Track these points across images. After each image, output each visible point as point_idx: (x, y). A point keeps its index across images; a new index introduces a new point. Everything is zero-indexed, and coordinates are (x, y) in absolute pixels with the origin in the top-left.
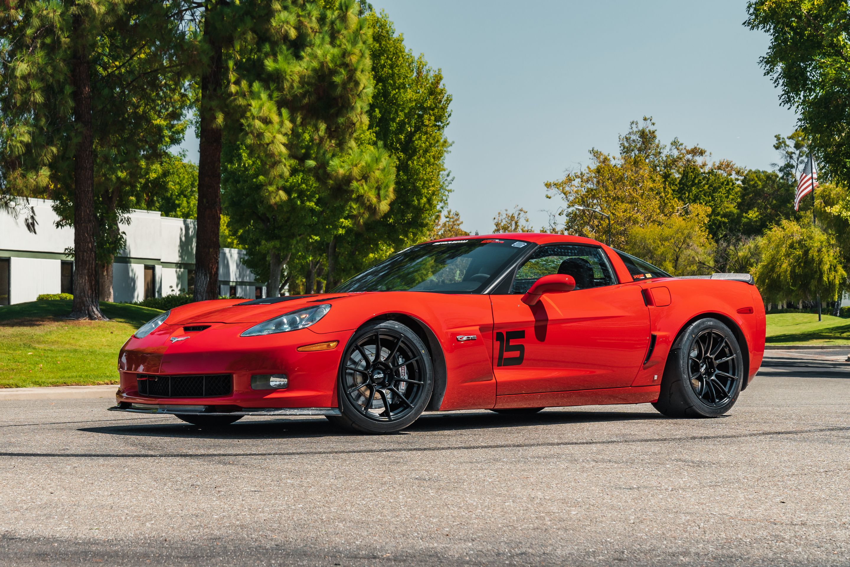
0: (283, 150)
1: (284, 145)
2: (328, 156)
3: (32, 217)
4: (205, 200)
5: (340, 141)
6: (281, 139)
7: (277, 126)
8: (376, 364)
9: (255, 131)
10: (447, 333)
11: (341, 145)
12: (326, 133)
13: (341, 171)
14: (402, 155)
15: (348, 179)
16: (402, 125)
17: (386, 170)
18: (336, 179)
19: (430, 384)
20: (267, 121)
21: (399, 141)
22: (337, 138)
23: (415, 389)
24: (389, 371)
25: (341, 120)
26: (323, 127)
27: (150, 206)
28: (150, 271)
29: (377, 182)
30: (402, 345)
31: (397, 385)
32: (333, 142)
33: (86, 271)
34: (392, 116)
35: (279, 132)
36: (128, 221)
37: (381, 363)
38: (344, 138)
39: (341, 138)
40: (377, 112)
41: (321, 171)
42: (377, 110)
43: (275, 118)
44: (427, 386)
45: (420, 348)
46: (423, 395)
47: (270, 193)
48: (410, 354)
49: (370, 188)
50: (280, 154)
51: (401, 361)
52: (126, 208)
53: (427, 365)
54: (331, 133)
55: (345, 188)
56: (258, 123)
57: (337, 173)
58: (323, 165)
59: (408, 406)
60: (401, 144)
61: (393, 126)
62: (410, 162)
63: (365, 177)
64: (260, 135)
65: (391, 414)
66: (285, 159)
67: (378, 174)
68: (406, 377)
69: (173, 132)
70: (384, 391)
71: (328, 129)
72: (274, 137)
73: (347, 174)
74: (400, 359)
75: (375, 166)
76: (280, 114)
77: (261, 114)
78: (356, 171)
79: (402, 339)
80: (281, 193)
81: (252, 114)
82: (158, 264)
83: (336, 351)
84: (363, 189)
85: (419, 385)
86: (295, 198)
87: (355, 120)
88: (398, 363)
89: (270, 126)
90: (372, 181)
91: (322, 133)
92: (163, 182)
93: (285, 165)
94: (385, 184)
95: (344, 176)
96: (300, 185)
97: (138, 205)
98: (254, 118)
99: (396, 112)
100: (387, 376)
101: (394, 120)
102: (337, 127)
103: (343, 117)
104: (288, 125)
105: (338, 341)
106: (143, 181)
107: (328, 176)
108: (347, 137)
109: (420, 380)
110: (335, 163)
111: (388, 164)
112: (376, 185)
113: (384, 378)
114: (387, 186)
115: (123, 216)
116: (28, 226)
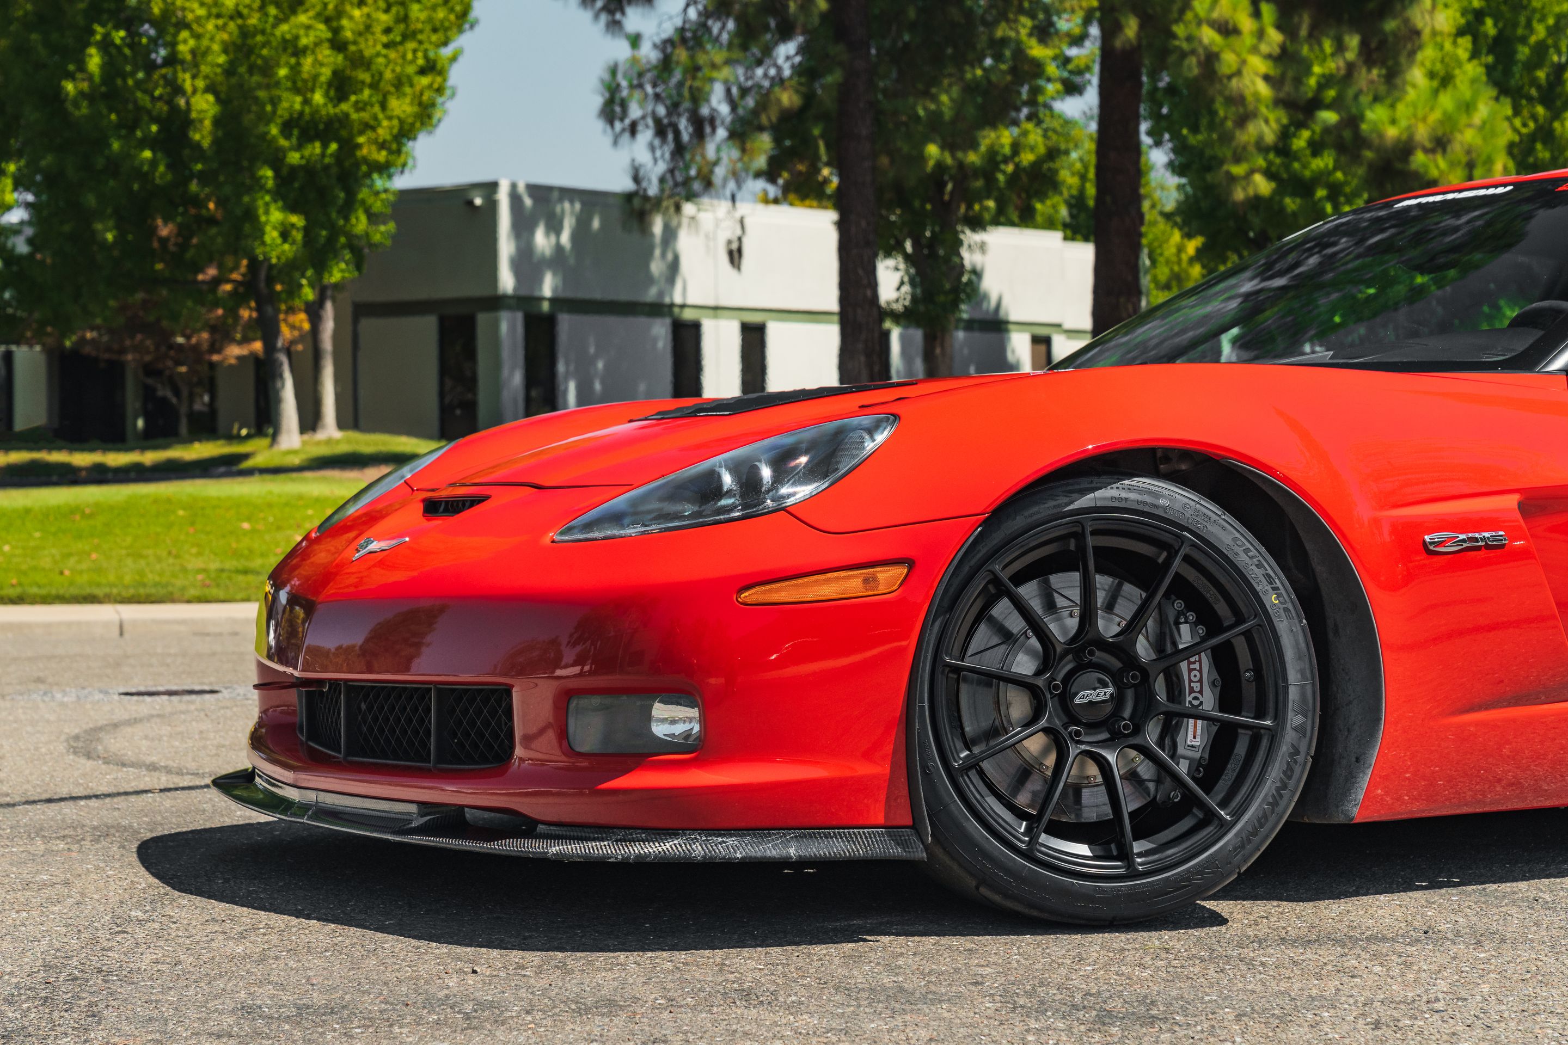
0: (1263, 89)
1: (1267, 78)
2: (1365, 99)
3: (740, 239)
4: (1108, 199)
5: (1388, 69)
6: (1258, 64)
7: (1248, 40)
8: (1081, 650)
9: (1201, 51)
10: (1376, 522)
11: (1393, 77)
12: (1360, 53)
13: (1392, 132)
14: (1540, 110)
15: (1406, 148)
16: (1541, 50)
17: (1488, 126)
18: (1379, 150)
19: (1300, 730)
20: (1227, 30)
21: (1534, 82)
22: (1383, 63)
23: (1241, 748)
24: (1132, 678)
25: (1390, 25)
26: (1353, 41)
27: (1026, 218)
28: (1043, 348)
29: (1469, 152)
30: (1191, 575)
31: (1170, 730)
32: (1375, 72)
33: (860, 346)
34: (1520, 31)
35: (1254, 50)
36: (983, 247)
37: (1101, 644)
38: (1397, 64)
39: (1390, 63)
40: (1490, 27)
41: (1347, 134)
42: (1489, 22)
43: (1246, 23)
44: (1289, 736)
45: (1262, 587)
46: (1274, 774)
47: (1232, 179)
48: (1222, 608)
49: (1453, 165)
50: (1256, 95)
51: (1186, 636)
52: (977, 224)
53: (1289, 654)
54: (1369, 55)
55: (1399, 166)
56: (1208, 35)
57: (1381, 136)
58: (1352, 121)
59: (1210, 817)
60: (1539, 87)
61: (1523, 52)
62: (1556, 125)
63: (1440, 144)
64: (1211, 58)
65: (1138, 847)
66: (1267, 107)
67: (1469, 136)
68: (1208, 702)
69: (1071, 72)
70: (1111, 757)
71: (1364, 44)
72: (1244, 62)
73: (1404, 137)
74: (1185, 629)
75: (1463, 120)
76: (1257, 14)
77: (1215, 15)
78: (1422, 133)
79: (1185, 550)
80: (1258, 178)
81: (1196, 16)
82: (1058, 333)
83: (901, 601)
84: (1437, 167)
85: (1256, 736)
86: (1321, 199)
87: (1419, 24)
88: (1174, 644)
89: (1233, 39)
90: (1457, 149)
91: (1351, 55)
92: (1050, 169)
93: (1267, 121)
94: (1484, 157)
95: (1398, 140)
96: (1330, 173)
97: (1001, 219)
98: (1199, 23)
99: (1529, 26)
100: (1130, 694)
101: (1524, 40)
102: (1383, 43)
103: (1395, 17)
104: (1275, 37)
105: (909, 562)
106: (1010, 168)
107: (1360, 141)
108: (1403, 60)
109: (1260, 715)
110: (1376, 115)
111: (1493, 115)
112: (1464, 159)
113: (1118, 700)
114: (1489, 161)
115: (970, 237)
116: (731, 253)
